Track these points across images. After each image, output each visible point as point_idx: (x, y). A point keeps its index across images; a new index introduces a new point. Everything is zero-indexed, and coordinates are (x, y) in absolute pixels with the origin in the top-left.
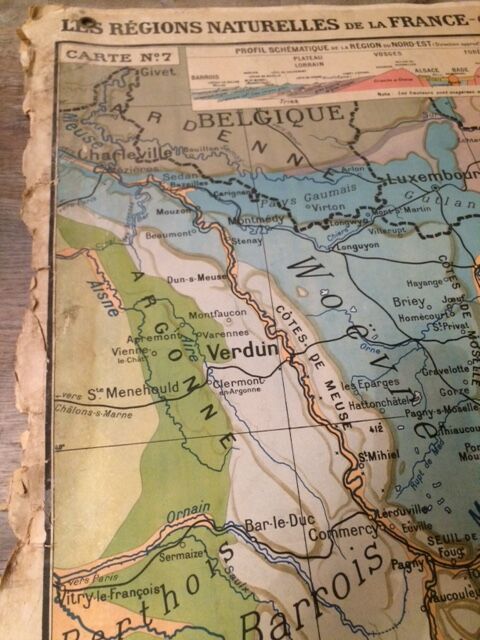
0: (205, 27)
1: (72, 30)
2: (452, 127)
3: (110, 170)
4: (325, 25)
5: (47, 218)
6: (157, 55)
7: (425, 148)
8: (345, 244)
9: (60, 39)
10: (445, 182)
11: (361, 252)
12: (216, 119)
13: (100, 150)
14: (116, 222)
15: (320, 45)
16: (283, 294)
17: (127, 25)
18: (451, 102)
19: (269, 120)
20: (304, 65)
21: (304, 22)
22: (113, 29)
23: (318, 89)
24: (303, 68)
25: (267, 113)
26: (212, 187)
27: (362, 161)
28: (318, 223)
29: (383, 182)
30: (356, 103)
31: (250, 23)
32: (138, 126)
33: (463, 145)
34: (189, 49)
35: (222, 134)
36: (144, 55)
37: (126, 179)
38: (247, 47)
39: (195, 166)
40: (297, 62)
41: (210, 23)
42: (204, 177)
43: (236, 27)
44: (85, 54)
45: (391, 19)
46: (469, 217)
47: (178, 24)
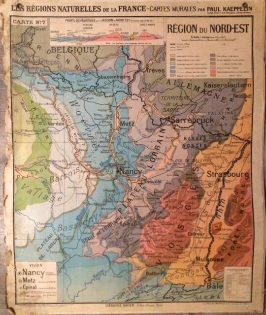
0: (57, 8)
1: (15, 10)
2: (125, 58)
3: (26, 67)
4: (97, 9)
5: (10, 82)
6: (41, 21)
7: (114, 67)
8: (85, 97)
9: (11, 15)
10: (117, 79)
11: (89, 100)
12: (56, 50)
13: (23, 60)
14: (27, 85)
15: (93, 19)
16: (67, 110)
17: (32, 7)
18: (128, 48)
19: (72, 51)
20: (86, 28)
21: (90, 7)
22: (27, 9)
23: (89, 39)
24: (85, 30)
25: (72, 48)
26: (53, 76)
27: (95, 70)
28: (79, 90)
29: (100, 78)
30: (99, 46)
31: (72, 7)
32: (34, 51)
33: (126, 66)
34: (51, 19)
35: (58, 56)
36: (37, 21)
37: (30, 71)
38: (69, 19)
39: (49, 68)
40: (85, 27)
41: (59, 7)
42: (51, 72)
43: (67, 9)
44: (19, 21)
45: (119, 7)
46: (119, 91)
47: (48, 7)
